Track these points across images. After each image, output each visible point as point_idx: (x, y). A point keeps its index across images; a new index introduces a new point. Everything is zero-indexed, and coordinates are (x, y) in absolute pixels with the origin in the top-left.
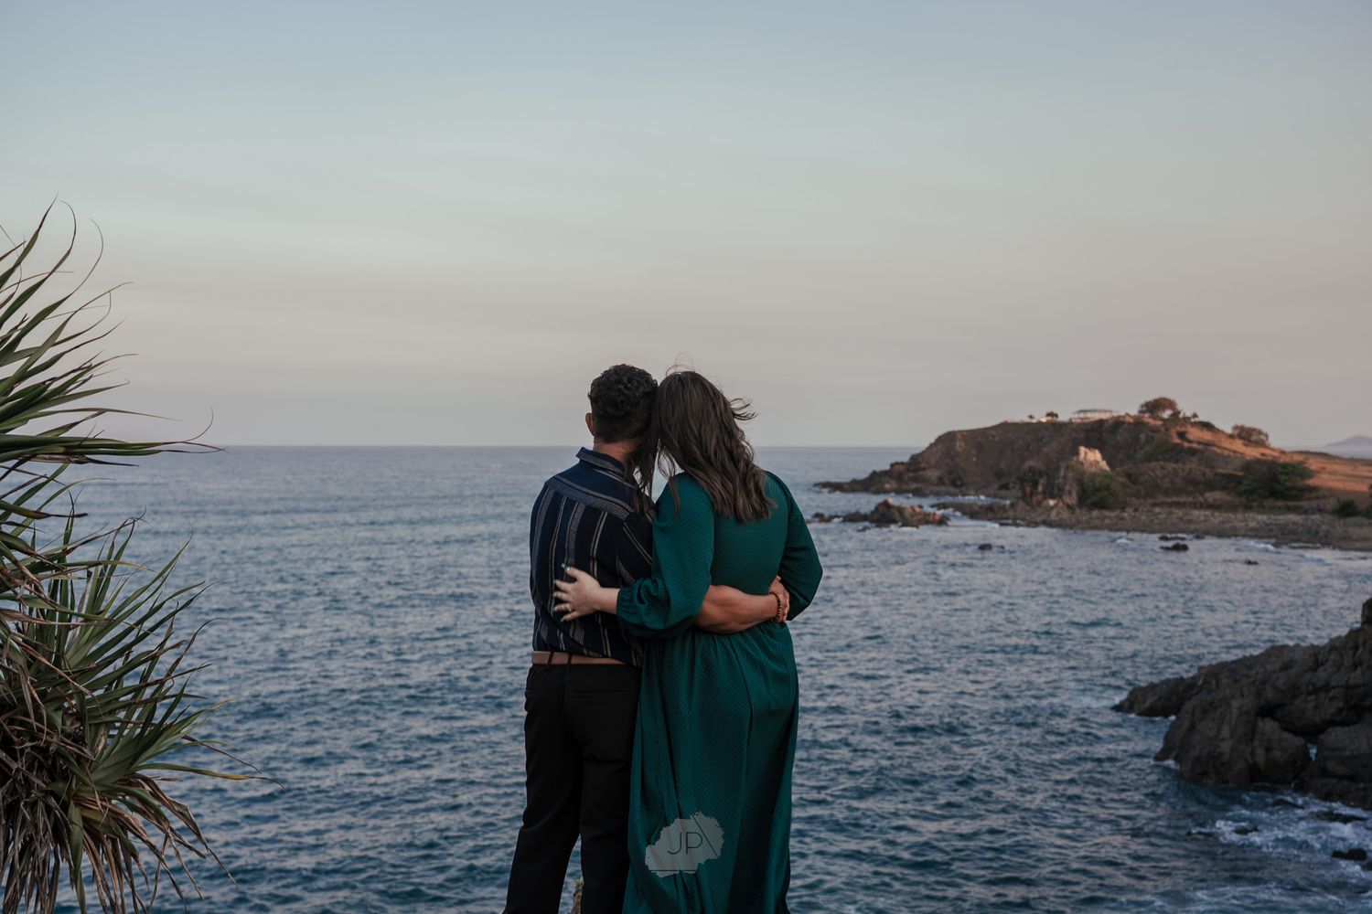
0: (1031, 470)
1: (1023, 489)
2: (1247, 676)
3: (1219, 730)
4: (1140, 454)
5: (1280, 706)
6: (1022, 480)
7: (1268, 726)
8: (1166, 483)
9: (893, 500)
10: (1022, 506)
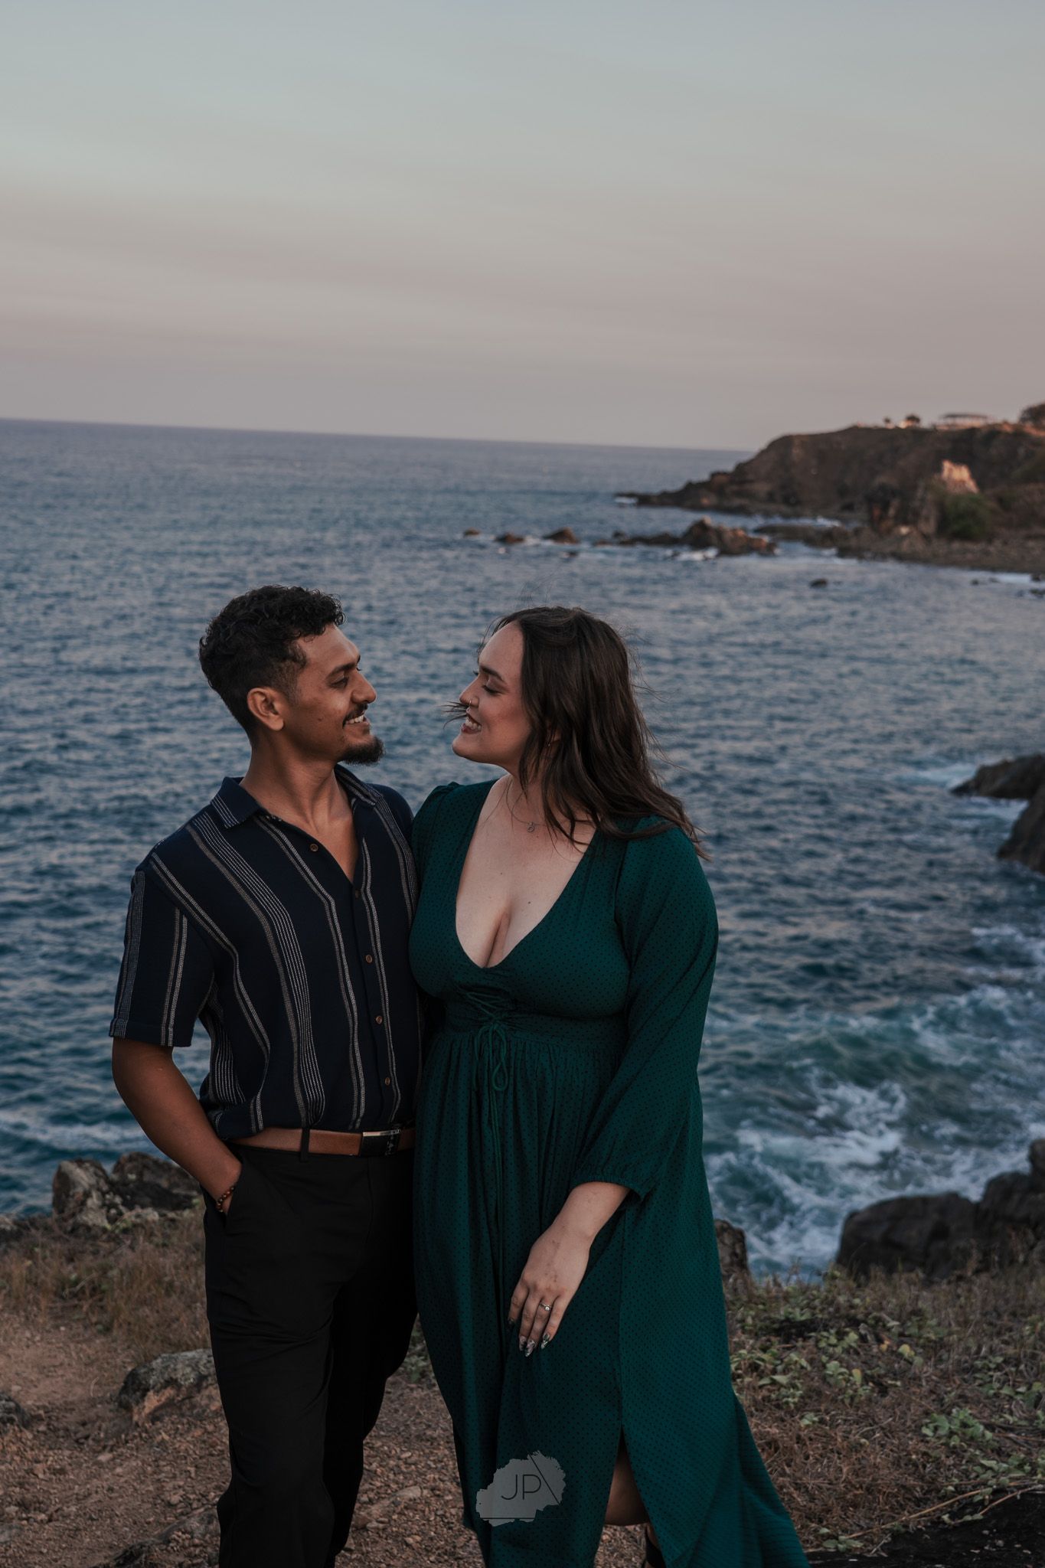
0: (882, 487)
1: (871, 511)
4: (1018, 473)
6: (870, 500)
8: (1043, 511)
9: (710, 519)
10: (868, 532)
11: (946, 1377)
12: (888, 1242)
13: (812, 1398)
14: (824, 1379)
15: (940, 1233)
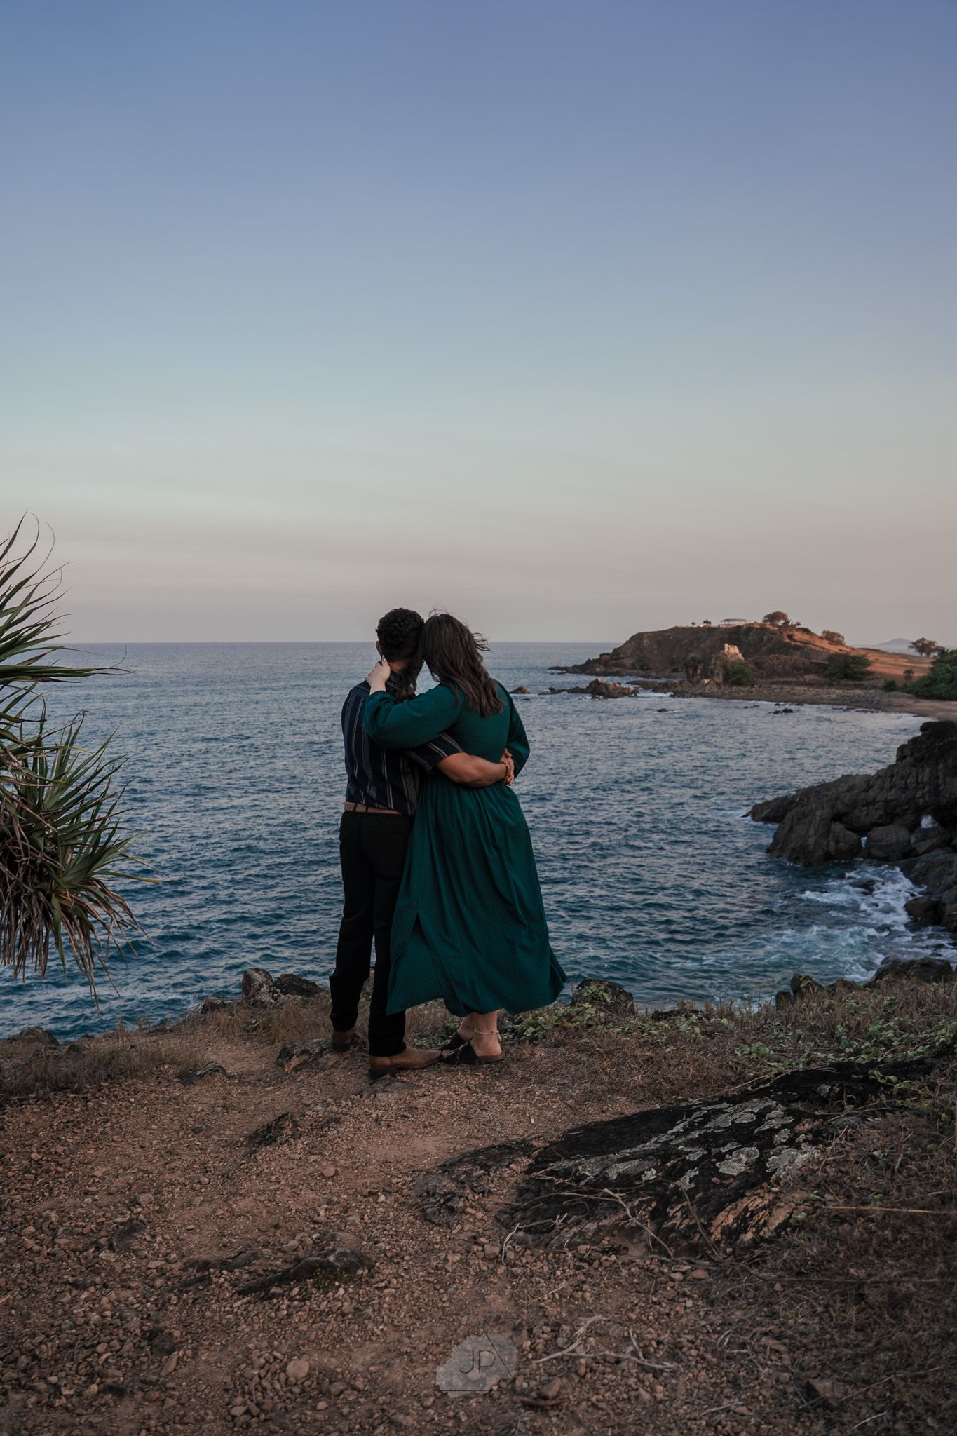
0: (693, 659)
1: (687, 672)
2: (827, 795)
3: (808, 830)
4: (764, 649)
5: (845, 814)
6: (687, 666)
7: (837, 827)
8: (779, 669)
9: (600, 679)
10: (686, 682)
11: (747, 1032)
13: (672, 1040)
14: (678, 1032)
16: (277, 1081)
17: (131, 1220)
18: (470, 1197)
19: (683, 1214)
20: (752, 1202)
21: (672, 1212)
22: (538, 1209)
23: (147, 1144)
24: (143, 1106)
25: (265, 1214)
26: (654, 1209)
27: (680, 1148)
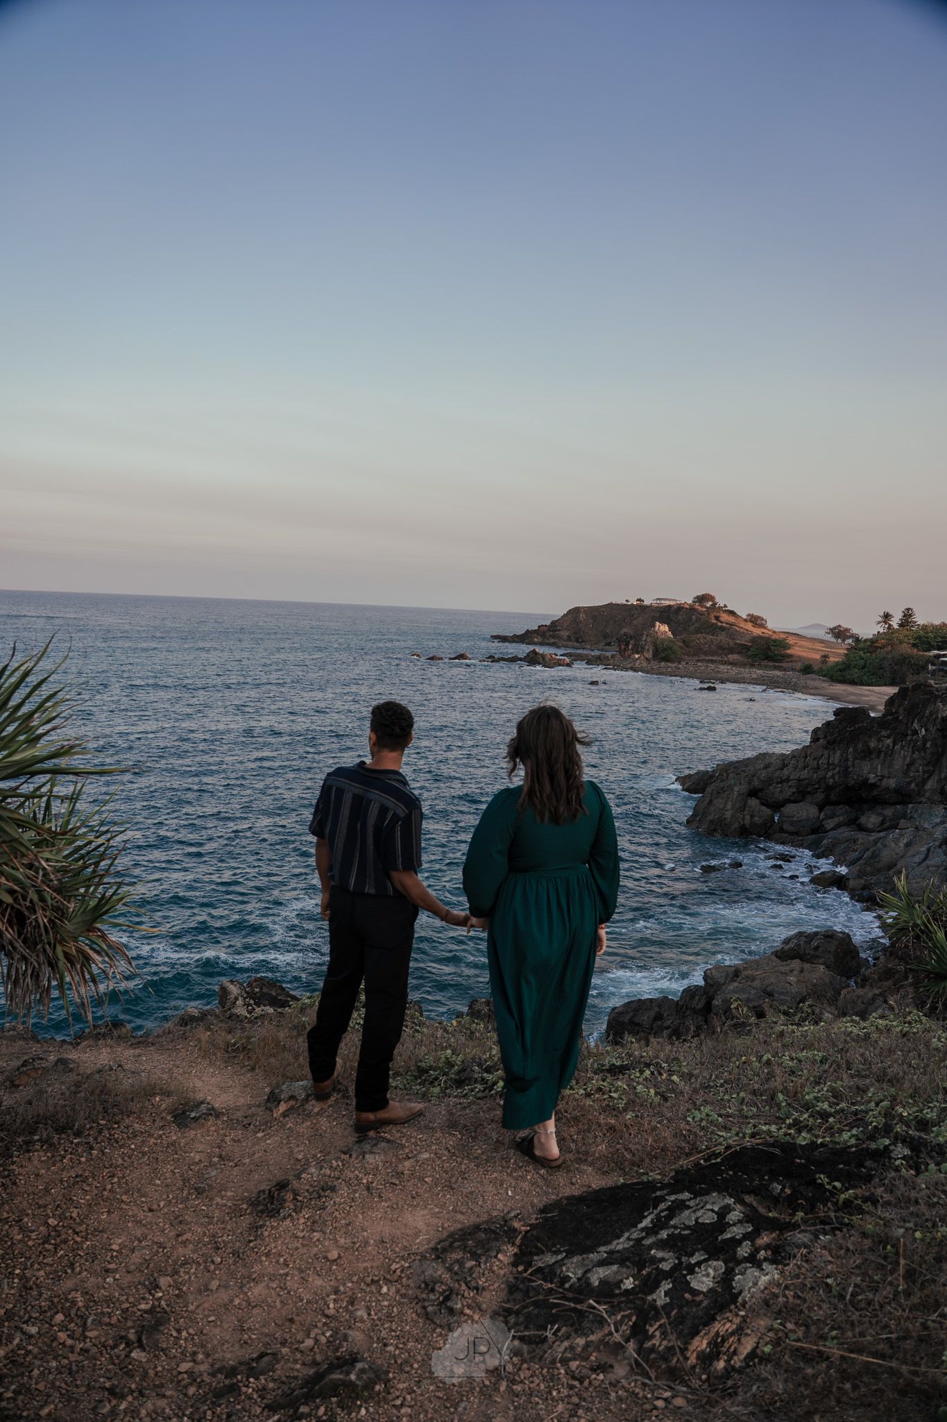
0: (625, 634)
1: (619, 646)
2: (745, 771)
4: (691, 628)
5: (761, 790)
6: (619, 641)
7: (753, 802)
8: (706, 648)
9: (538, 649)
10: (618, 657)
11: (695, 1091)
12: (632, 1022)
13: (631, 1104)
14: (636, 1094)
15: (659, 1017)
16: (267, 1125)
17: (153, 1307)
18: (466, 1294)
19: (662, 1334)
20: (723, 1326)
21: (651, 1330)
22: (529, 1313)
23: (155, 1207)
24: (144, 1154)
25: (278, 1304)
26: (634, 1323)
27: (653, 1252)
